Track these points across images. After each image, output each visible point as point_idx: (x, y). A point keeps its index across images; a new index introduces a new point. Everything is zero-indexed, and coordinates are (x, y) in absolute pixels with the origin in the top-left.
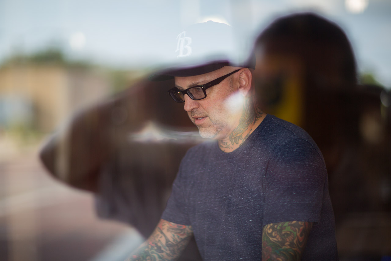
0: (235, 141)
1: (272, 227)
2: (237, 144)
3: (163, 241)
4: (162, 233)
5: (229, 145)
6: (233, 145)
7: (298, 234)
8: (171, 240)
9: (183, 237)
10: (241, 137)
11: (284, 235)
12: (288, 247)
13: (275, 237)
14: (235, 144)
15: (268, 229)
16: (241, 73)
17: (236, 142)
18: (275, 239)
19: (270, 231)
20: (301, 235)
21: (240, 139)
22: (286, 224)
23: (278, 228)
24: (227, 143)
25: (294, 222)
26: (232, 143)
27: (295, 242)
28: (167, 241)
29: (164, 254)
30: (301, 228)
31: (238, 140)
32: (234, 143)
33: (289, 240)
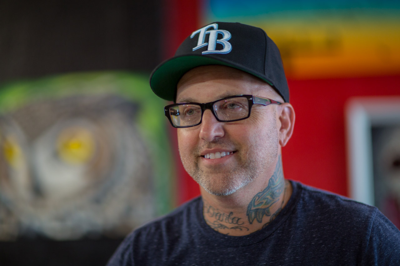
0: (255, 217)
2: (260, 222)
5: (243, 223)
6: (251, 223)
10: (268, 212)
14: (255, 222)
17: (257, 219)
21: (264, 216)
24: (239, 219)
26: (249, 220)
31: (261, 215)
32: (253, 221)
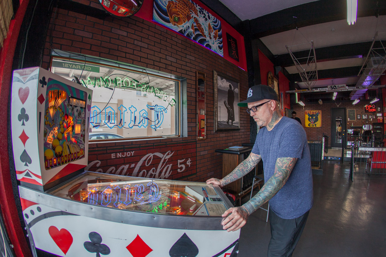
1: (280, 160)
3: (251, 160)
4: (250, 157)
7: (290, 163)
8: (253, 159)
9: (258, 159)
11: (283, 163)
12: (284, 168)
13: (279, 164)
15: (278, 160)
16: (271, 102)
18: (279, 165)
19: (278, 161)
20: (291, 163)
22: (285, 158)
23: (282, 160)
24: (268, 127)
25: (289, 158)
27: (288, 166)
28: (252, 160)
29: (251, 164)
30: (291, 161)
31: (272, 127)
33: (285, 165)
